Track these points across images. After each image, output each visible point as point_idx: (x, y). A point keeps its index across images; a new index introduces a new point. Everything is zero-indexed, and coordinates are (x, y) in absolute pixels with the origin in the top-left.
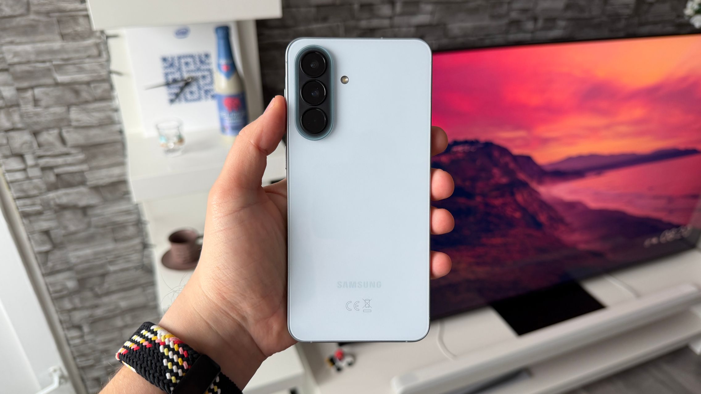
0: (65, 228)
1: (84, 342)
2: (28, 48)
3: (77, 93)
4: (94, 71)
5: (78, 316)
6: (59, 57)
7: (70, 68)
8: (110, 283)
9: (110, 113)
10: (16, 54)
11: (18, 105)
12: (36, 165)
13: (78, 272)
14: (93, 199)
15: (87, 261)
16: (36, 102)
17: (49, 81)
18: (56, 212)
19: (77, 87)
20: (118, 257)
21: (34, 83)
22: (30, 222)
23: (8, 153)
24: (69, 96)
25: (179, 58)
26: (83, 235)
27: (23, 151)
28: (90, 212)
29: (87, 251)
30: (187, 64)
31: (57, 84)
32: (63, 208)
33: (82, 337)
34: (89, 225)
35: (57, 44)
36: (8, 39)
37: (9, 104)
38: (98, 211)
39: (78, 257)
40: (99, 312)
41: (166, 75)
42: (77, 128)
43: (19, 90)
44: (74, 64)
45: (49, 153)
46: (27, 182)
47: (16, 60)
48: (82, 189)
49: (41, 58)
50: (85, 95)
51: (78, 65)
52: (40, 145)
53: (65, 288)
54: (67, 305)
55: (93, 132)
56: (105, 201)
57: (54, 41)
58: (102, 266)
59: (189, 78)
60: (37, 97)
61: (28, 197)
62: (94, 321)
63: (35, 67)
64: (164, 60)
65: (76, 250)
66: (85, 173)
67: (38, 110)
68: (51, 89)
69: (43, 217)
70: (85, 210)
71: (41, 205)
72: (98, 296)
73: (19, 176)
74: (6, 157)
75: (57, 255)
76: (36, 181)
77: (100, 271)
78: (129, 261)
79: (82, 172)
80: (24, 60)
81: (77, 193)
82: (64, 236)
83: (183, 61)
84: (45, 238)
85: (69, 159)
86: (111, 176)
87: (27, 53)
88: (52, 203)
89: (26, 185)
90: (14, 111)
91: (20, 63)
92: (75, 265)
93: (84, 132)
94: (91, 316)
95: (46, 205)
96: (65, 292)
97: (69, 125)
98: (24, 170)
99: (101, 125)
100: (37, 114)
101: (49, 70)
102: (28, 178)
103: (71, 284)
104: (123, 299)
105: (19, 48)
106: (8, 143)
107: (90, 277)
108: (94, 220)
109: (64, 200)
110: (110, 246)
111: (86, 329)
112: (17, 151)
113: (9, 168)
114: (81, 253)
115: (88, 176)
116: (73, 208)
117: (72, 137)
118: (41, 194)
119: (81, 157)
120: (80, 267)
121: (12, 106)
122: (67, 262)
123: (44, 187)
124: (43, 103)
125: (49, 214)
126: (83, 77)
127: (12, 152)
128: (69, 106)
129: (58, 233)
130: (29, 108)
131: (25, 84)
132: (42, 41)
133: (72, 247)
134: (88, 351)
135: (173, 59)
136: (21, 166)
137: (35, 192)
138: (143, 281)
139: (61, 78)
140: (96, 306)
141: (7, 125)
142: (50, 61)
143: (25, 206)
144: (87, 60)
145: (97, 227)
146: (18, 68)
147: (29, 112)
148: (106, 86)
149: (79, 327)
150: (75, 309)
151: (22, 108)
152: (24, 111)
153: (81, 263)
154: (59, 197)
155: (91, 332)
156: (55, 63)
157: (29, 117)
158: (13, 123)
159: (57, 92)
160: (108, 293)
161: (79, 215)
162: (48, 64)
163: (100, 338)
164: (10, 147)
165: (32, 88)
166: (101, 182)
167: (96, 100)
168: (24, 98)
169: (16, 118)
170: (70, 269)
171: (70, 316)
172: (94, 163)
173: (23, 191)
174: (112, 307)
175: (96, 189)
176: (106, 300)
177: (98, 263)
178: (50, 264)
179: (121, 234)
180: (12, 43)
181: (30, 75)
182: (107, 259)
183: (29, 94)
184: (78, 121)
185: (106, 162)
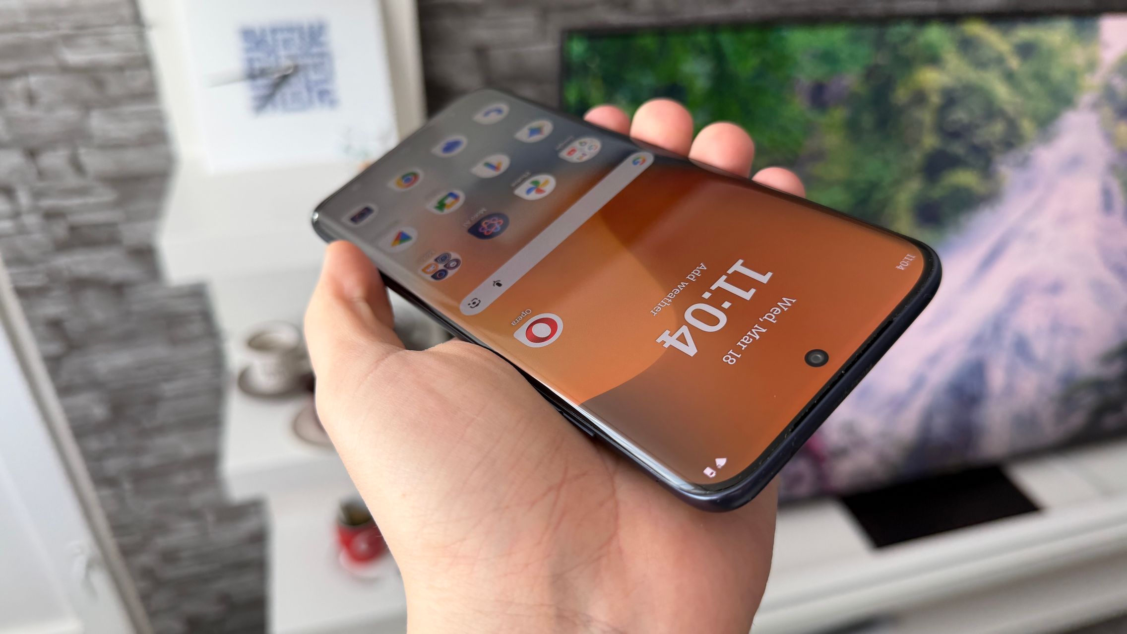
0: (87, 316)
1: (125, 509)
3: (99, 84)
4: (127, 48)
5: (113, 465)
6: (68, 21)
7: (87, 41)
8: (163, 414)
12: (35, 209)
13: (111, 393)
16: (31, 98)
17: (49, 61)
18: (71, 290)
19: (100, 75)
20: (177, 370)
21: (27, 64)
24: (87, 91)
25: (274, 31)
26: (116, 330)
27: (11, 184)
28: (128, 293)
29: (123, 359)
30: (286, 42)
31: (65, 69)
32: (83, 283)
33: (120, 498)
34: (127, 315)
38: (140, 293)
39: (111, 367)
40: (148, 461)
41: (250, 61)
42: (102, 147)
44: (94, 35)
46: (21, 237)
48: (114, 253)
49: (38, 22)
50: (114, 87)
51: (101, 37)
52: (41, 174)
53: (89, 417)
58: (150, 385)
59: (289, 68)
60: (33, 91)
61: (23, 262)
62: (139, 477)
63: (27, 38)
64: (247, 34)
66: (118, 227)
67: (37, 113)
68: (56, 76)
69: (49, 297)
70: (118, 289)
71: (44, 277)
72: (146, 433)
73: (6, 226)
75: (73, 364)
76: (35, 236)
77: (147, 394)
79: (112, 225)
80: (7, 24)
81: (105, 260)
82: (86, 330)
83: (280, 37)
84: (53, 332)
85: (91, 200)
87: (13, 11)
88: (65, 274)
89: (20, 243)
92: (106, 381)
93: (116, 155)
94: (133, 467)
95: (54, 277)
97: (90, 143)
98: (16, 216)
99: (144, 143)
100: (34, 121)
101: (51, 43)
102: (22, 231)
103: (99, 412)
104: (187, 441)
107: (129, 403)
108: (136, 307)
109: (86, 270)
110: (163, 352)
111: (126, 487)
115: (124, 230)
116: (99, 284)
117: (93, 161)
118: (44, 258)
119: (109, 196)
120: (115, 385)
122: (91, 374)
123: (49, 245)
124: (44, 101)
125: (59, 293)
126: (110, 57)
128: (87, 107)
129: (74, 325)
130: (19, 109)
131: (10, 67)
133: (99, 348)
135: (263, 31)
136: (9, 209)
137: (35, 254)
139: (74, 57)
140: (142, 451)
142: (54, 27)
144: (117, 28)
147: (21, 117)
149: (114, 483)
150: (107, 452)
151: (9, 109)
152: (12, 114)
153: (116, 379)
154: (76, 265)
155: (136, 493)
156: (61, 31)
157: (22, 126)
159: (66, 83)
160: (161, 430)
161: (110, 297)
162: (49, 33)
163: (150, 504)
165: (23, 73)
167: (132, 98)
168: (9, 92)
170: (94, 386)
171: (101, 465)
172: (133, 209)
173: (15, 249)
176: (159, 440)
178: (64, 375)
179: (183, 332)
181: (18, 51)
183: (19, 84)
184: (104, 134)
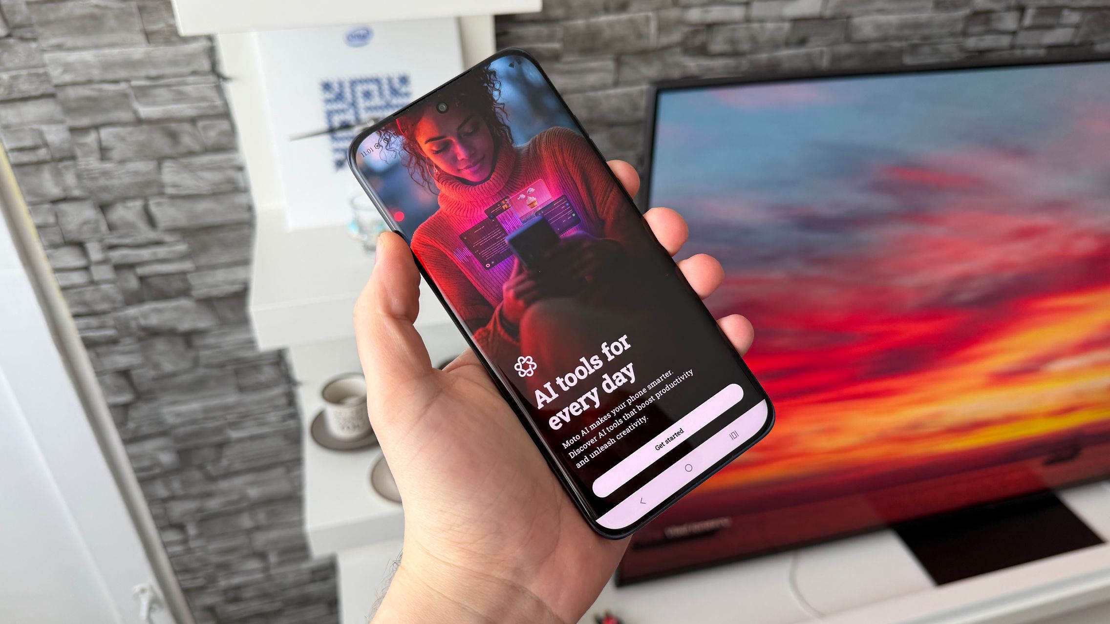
0: (156, 366)
1: (189, 551)
2: (88, 56)
3: (174, 136)
4: (203, 99)
5: (178, 509)
6: (143, 73)
7: (162, 93)
8: (231, 457)
9: (232, 174)
10: (67, 67)
11: (73, 158)
12: (105, 262)
13: (177, 439)
14: (203, 322)
15: (194, 422)
16: (104, 152)
17: (125, 115)
18: (140, 339)
19: (174, 126)
20: (244, 416)
21: (99, 119)
22: (98, 355)
23: (57, 239)
24: (161, 143)
25: (353, 83)
26: (186, 378)
27: (82, 237)
28: (198, 342)
29: (192, 406)
30: (367, 95)
31: (139, 121)
32: (152, 333)
33: (185, 541)
34: (196, 363)
35: (139, 50)
36: (54, 41)
37: (58, 155)
38: (211, 340)
39: (178, 415)
40: (213, 504)
41: (330, 114)
42: (173, 197)
43: (74, 131)
44: (168, 86)
45: (127, 241)
46: (91, 288)
47: (68, 78)
48: (184, 302)
49: (110, 76)
50: (188, 141)
51: (174, 88)
52: (111, 227)
53: (156, 464)
54: (161, 491)
55: (202, 206)
56: (224, 323)
57: (133, 44)
58: (219, 430)
60: (104, 144)
61: (93, 314)
62: (205, 519)
63: (101, 90)
64: (327, 87)
65: (174, 403)
66: (189, 276)
67: (108, 166)
68: (129, 129)
69: (118, 348)
70: (189, 337)
71: (114, 327)
72: (211, 479)
73: (77, 278)
74: (55, 246)
75: (143, 410)
76: (105, 287)
77: (217, 439)
78: (262, 424)
79: (183, 273)
80: (81, 79)
81: (176, 309)
82: (154, 379)
83: (360, 89)
84: (122, 382)
85: (161, 252)
86: (233, 283)
87: (87, 65)
88: (133, 324)
89: (89, 295)
90: (66, 167)
91: (74, 84)
92: (173, 427)
93: (187, 205)
94: (200, 510)
95: (124, 328)
96: (157, 471)
97: (161, 194)
98: (86, 268)
99: (216, 194)
100: (105, 174)
101: (125, 96)
102: (92, 282)
103: (167, 458)
104: (253, 484)
105: (72, 57)
106: (57, 223)
107: (198, 448)
108: (204, 354)
109: (154, 321)
110: (232, 398)
111: (192, 530)
112: (74, 236)
113: (60, 265)
114: (183, 408)
115: (194, 280)
116: (170, 333)
117: (166, 213)
118: (115, 309)
119: (182, 247)
120: (182, 430)
121: (62, 159)
122: (160, 423)
123: (119, 297)
124: (116, 154)
125: (128, 343)
126: (185, 109)
127: (64, 238)
128: (160, 160)
129: (144, 375)
130: (92, 163)
131: (84, 121)
132: (112, 45)
133: (167, 398)
134: (195, 565)
135: (341, 85)
136: (80, 262)
137: (104, 306)
138: (286, 457)
139: (145, 111)
140: (209, 495)
141: (55, 191)
142: (127, 80)
143: (88, 328)
144: (191, 79)
145: (208, 366)
146: (73, 93)
147: (92, 170)
148: (224, 125)
149: (180, 527)
150: (173, 498)
151: (80, 163)
152: (84, 167)
153: (184, 424)
154: (145, 316)
155: (200, 536)
156: (134, 83)
157: (93, 179)
158: (66, 189)
159: (138, 135)
160: (228, 475)
161: (180, 346)
162: (123, 86)
163: (214, 546)
164: (61, 230)
165: (97, 127)
166: (215, 292)
167: (207, 150)
168: (83, 145)
169: (70, 179)
170: (163, 434)
171: (165, 509)
172: (204, 260)
173: (84, 303)
174: (234, 497)
175: (208, 302)
176: (224, 485)
177: (211, 425)
178: (131, 425)
179: (250, 379)
180: (59, 47)
181: (92, 104)
182: (226, 419)
183: (91, 139)
184: (175, 186)
185: (225, 258)
